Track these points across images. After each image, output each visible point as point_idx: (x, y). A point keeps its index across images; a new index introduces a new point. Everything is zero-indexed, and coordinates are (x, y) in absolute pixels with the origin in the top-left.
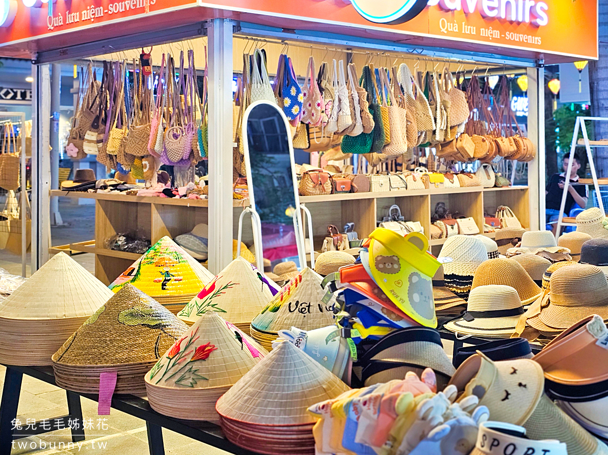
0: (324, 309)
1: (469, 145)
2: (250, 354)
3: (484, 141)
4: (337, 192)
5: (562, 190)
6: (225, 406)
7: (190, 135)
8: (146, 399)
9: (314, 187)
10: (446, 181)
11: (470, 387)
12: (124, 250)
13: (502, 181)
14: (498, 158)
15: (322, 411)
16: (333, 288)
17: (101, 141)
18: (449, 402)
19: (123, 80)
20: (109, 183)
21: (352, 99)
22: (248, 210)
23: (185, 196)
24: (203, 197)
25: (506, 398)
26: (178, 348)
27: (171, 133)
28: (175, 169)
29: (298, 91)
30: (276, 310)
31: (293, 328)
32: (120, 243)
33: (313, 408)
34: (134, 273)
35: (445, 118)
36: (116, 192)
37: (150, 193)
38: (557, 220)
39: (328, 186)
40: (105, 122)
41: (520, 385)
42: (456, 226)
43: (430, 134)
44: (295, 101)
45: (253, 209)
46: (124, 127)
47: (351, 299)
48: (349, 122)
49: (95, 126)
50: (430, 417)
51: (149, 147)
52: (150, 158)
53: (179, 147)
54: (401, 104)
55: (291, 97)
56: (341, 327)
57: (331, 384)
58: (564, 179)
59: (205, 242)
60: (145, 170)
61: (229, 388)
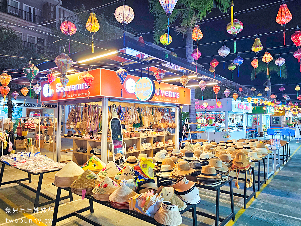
0: (131, 174)
1: (162, 125)
2: (115, 186)
3: (165, 124)
4: (132, 137)
5: (183, 134)
6: (111, 198)
7: (97, 124)
8: (93, 196)
9: (126, 136)
10: (157, 133)
11: (160, 194)
12: (80, 152)
13: (169, 133)
14: (168, 128)
15: (131, 200)
16: (133, 170)
17: (75, 125)
18: (156, 197)
19: (80, 110)
20: (76, 135)
21: (135, 115)
22: (111, 143)
23: (96, 139)
24: (100, 139)
25: (167, 195)
26: (100, 185)
27: (92, 124)
28: (93, 132)
29: (123, 114)
30: (120, 175)
31: (124, 180)
32: (79, 150)
33: (129, 199)
34: (87, 164)
35: (156, 119)
36: (78, 137)
37: (87, 138)
38: (181, 141)
39: (130, 136)
40: (76, 120)
41: (170, 193)
42: (159, 144)
43: (153, 123)
44: (122, 116)
45: (112, 143)
46: (80, 121)
47: (137, 173)
48: (135, 120)
49: (73, 121)
50: (152, 201)
51: (87, 127)
52: (87, 129)
53: (94, 127)
54: (146, 116)
55: (121, 115)
56: (134, 180)
57: (133, 193)
58: (183, 131)
59: (100, 150)
60: (86, 132)
61: (112, 194)
